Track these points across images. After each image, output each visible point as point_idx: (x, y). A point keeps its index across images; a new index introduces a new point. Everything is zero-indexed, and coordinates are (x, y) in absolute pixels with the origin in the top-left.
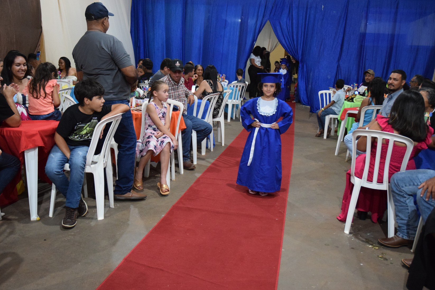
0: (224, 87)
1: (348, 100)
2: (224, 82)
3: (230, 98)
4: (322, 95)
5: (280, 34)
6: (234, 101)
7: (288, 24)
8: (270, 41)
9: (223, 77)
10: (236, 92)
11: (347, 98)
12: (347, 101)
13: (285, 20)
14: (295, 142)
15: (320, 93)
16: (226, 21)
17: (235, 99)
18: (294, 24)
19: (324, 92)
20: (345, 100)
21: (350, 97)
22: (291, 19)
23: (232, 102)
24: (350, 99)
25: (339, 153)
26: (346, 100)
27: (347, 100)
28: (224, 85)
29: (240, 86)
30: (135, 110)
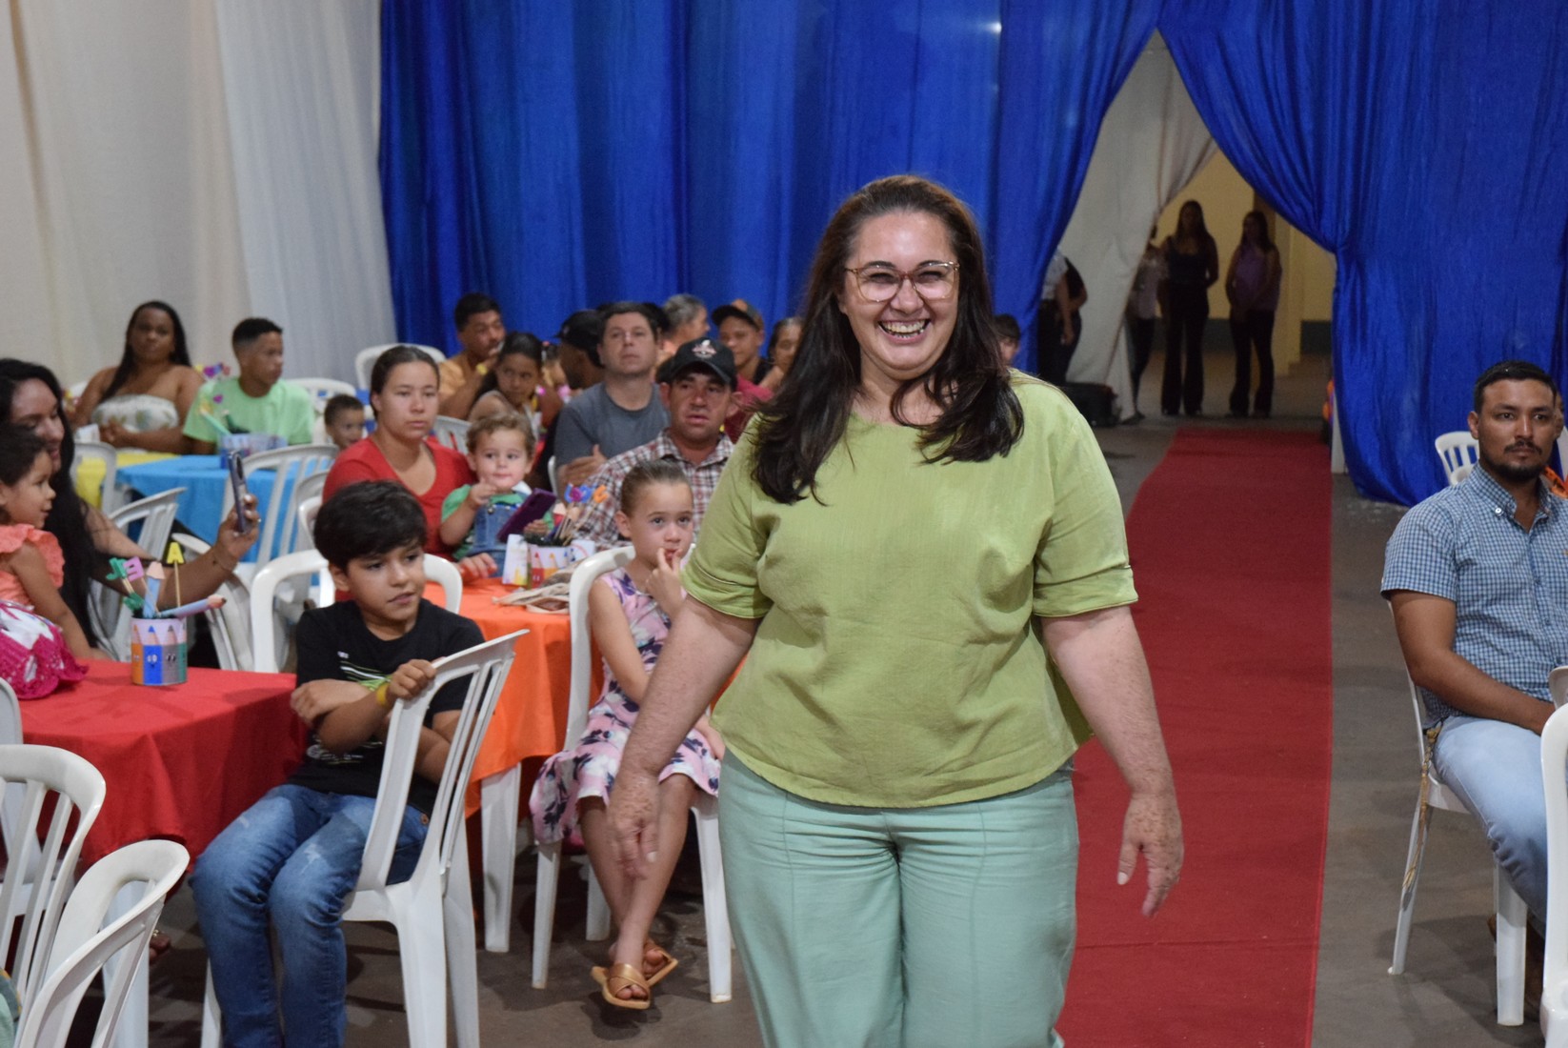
5: (1224, 104)
7: (1267, 46)
8: (1164, 137)
13: (1249, 27)
16: (918, 44)
18: (1301, 51)
22: (1282, 22)
30: (538, 605)
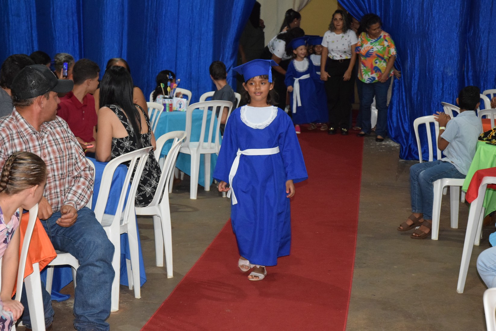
0: (180, 110)
1: (487, 140)
2: (179, 99)
3: (195, 137)
4: (422, 127)
6: (206, 144)
9: (175, 85)
10: (208, 121)
11: (486, 134)
12: (484, 142)
14: (358, 255)
15: (417, 122)
17: (206, 140)
19: (426, 119)
20: (480, 138)
21: (491, 131)
23: (201, 147)
24: (492, 136)
25: (467, 287)
26: (483, 140)
27: (485, 139)
28: (180, 104)
29: (219, 108)
